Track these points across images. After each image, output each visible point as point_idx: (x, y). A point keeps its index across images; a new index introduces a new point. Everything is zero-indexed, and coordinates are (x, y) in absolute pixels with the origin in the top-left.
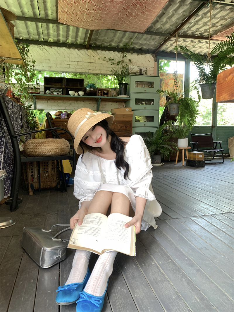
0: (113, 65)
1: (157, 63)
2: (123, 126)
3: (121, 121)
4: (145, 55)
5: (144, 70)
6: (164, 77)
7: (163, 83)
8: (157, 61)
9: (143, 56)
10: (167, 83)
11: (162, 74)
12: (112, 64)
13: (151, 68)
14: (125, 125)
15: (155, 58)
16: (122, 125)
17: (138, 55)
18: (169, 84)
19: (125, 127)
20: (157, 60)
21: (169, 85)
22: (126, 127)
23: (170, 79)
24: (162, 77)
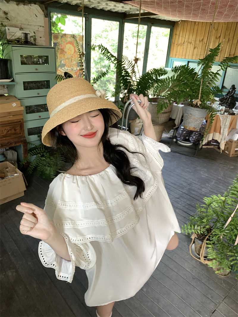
1: (47, 19)
2: (11, 130)
3: (7, 122)
4: (29, 5)
5: (31, 35)
6: (59, 40)
7: (58, 49)
8: (48, 16)
10: (63, 49)
11: (56, 36)
13: (40, 28)
14: (13, 127)
15: (45, 11)
16: (8, 128)
18: (66, 50)
19: (13, 131)
20: (47, 14)
21: (66, 52)
22: (15, 130)
23: (67, 44)
24: (56, 41)
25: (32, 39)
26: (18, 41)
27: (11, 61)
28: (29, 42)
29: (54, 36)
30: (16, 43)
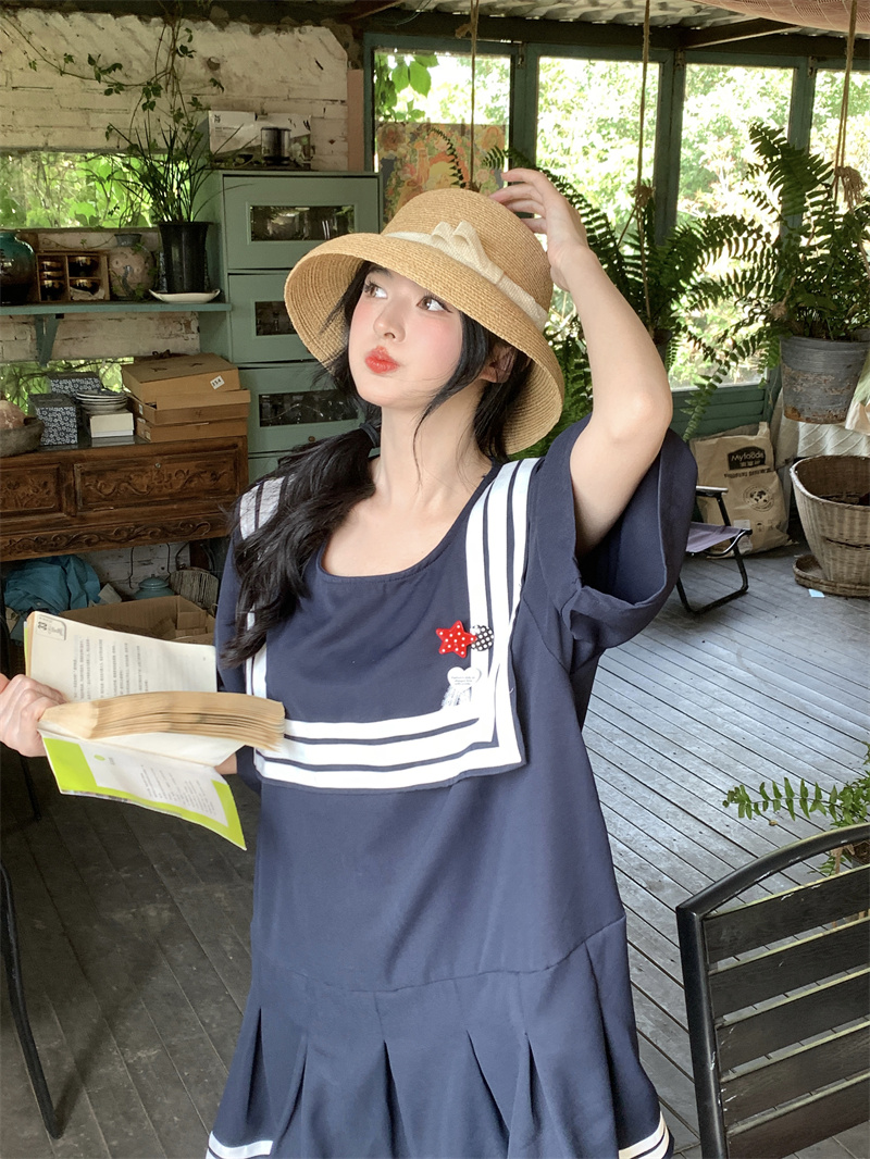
0: (114, 95)
1: (360, 72)
2: (198, 475)
3: (187, 446)
4: (296, 30)
5: (293, 135)
6: (402, 149)
7: (399, 183)
8: (363, 61)
9: (284, 37)
10: (419, 179)
11: (391, 133)
12: (108, 92)
13: (330, 108)
14: (209, 465)
15: (354, 46)
16: (191, 466)
17: (255, 33)
18: (429, 185)
19: (207, 481)
20: (361, 57)
22: (215, 477)
23: (433, 161)
24: (391, 152)
25: (297, 147)
26: (247, 158)
27: (217, 226)
28: (288, 159)
29: (384, 132)
30: (237, 164)
